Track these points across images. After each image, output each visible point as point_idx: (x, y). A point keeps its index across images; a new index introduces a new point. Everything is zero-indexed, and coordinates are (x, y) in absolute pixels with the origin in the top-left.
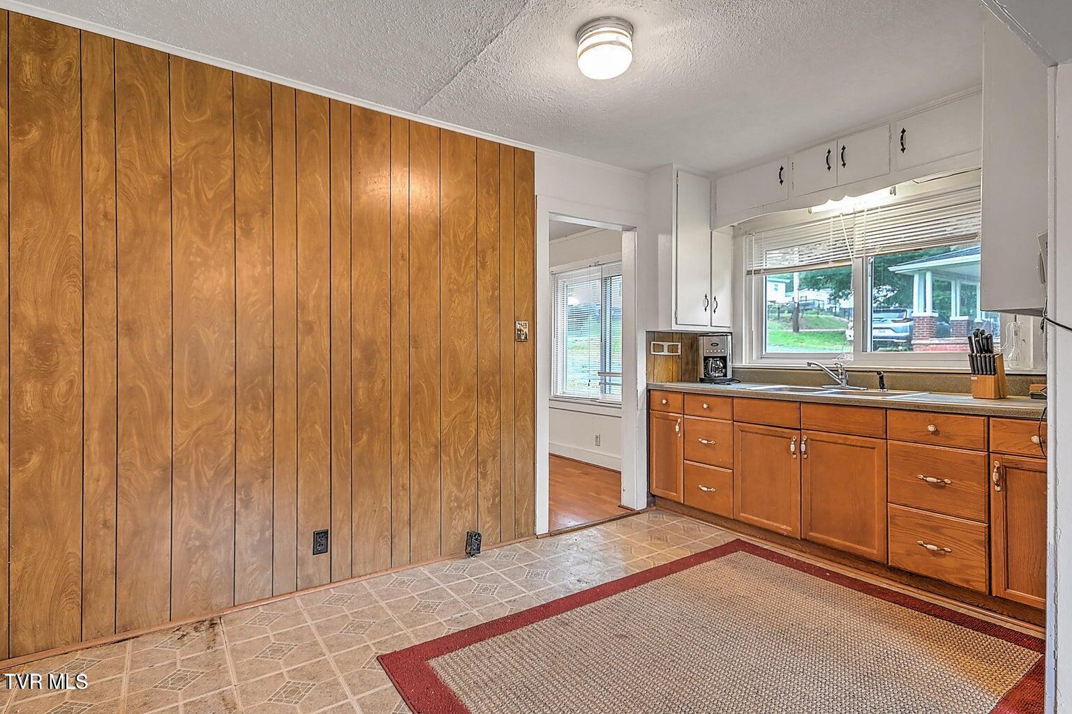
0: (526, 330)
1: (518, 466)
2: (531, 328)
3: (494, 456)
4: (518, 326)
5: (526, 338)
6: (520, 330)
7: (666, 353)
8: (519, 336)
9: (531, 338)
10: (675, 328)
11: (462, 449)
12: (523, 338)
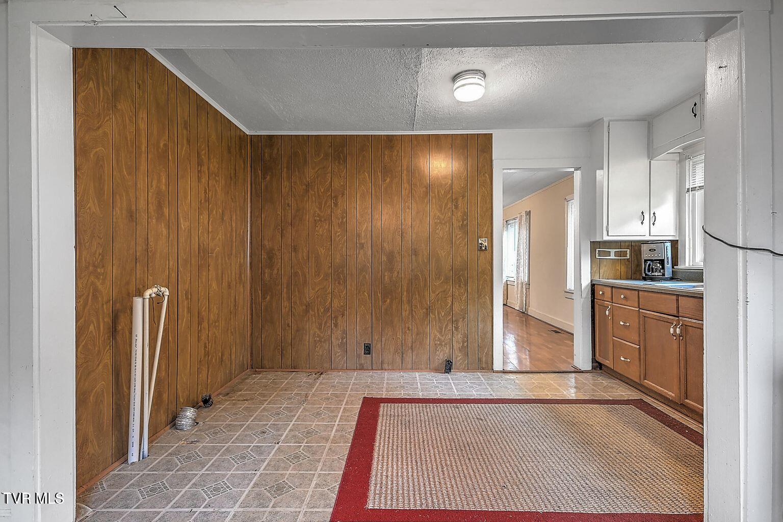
0: (486, 244)
1: (481, 326)
2: (490, 242)
3: (464, 318)
4: (480, 242)
5: (486, 248)
6: (482, 244)
7: (612, 257)
8: (481, 247)
9: (490, 248)
10: (606, 238)
11: (443, 312)
12: (484, 248)
